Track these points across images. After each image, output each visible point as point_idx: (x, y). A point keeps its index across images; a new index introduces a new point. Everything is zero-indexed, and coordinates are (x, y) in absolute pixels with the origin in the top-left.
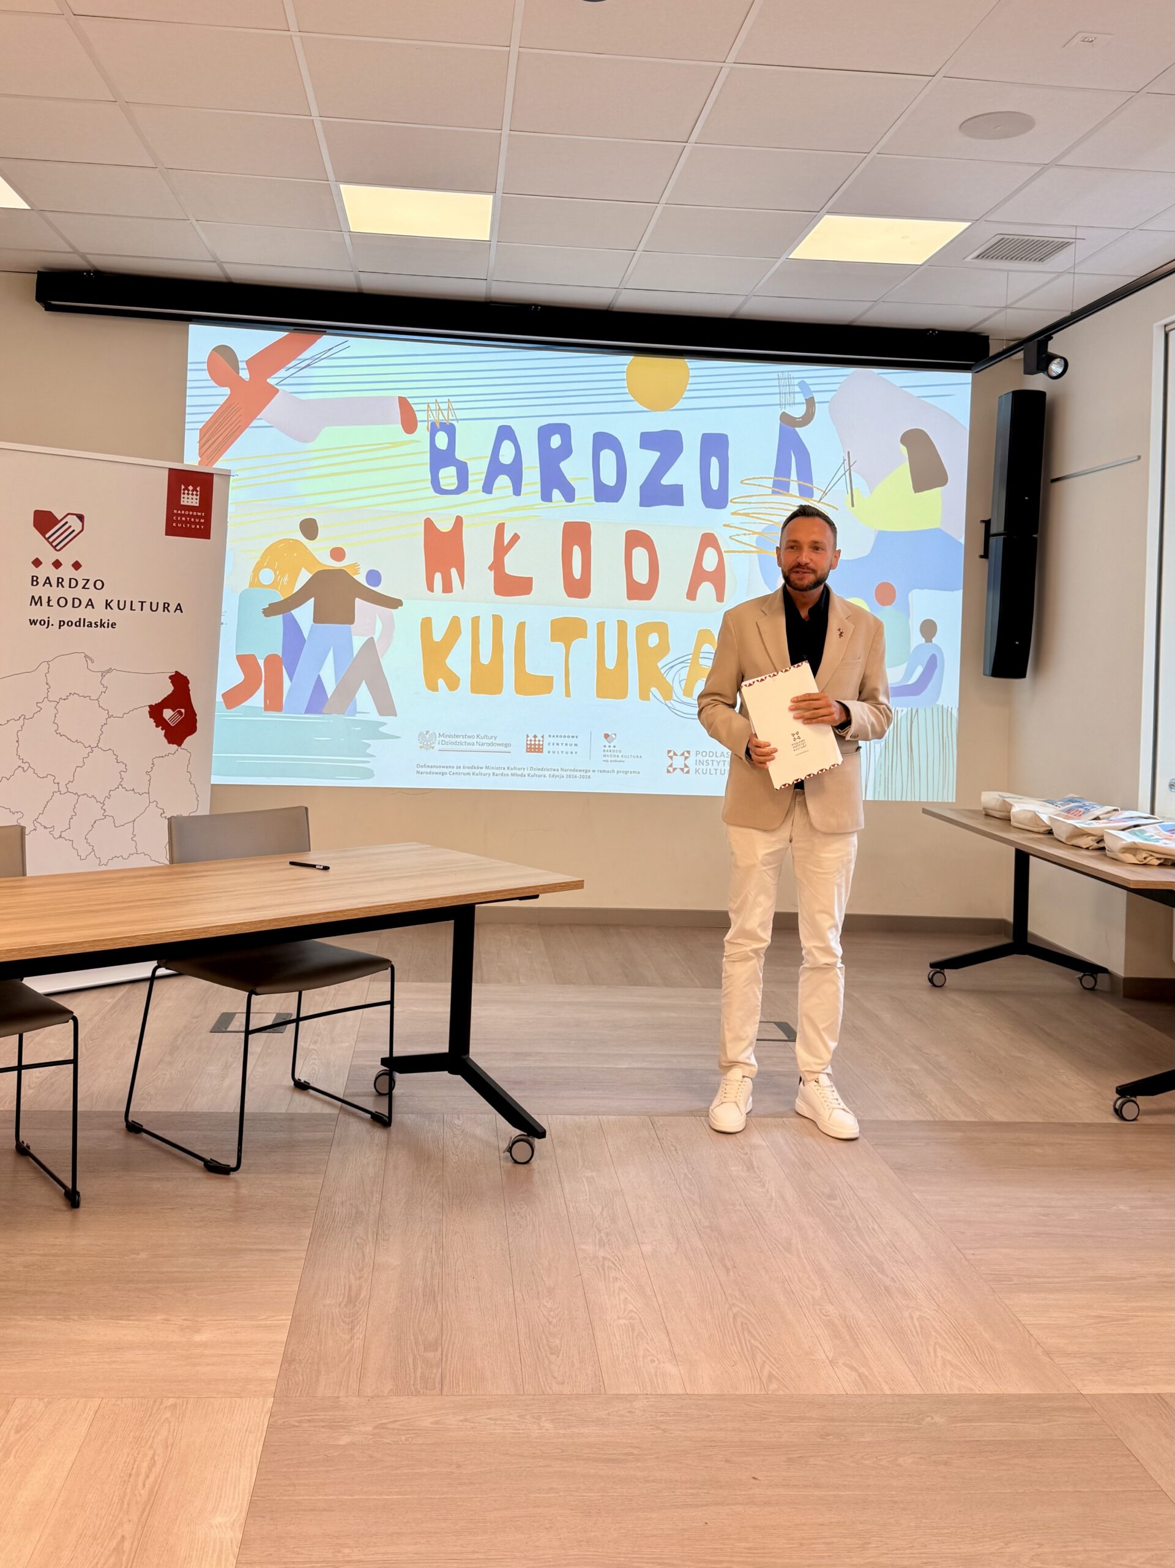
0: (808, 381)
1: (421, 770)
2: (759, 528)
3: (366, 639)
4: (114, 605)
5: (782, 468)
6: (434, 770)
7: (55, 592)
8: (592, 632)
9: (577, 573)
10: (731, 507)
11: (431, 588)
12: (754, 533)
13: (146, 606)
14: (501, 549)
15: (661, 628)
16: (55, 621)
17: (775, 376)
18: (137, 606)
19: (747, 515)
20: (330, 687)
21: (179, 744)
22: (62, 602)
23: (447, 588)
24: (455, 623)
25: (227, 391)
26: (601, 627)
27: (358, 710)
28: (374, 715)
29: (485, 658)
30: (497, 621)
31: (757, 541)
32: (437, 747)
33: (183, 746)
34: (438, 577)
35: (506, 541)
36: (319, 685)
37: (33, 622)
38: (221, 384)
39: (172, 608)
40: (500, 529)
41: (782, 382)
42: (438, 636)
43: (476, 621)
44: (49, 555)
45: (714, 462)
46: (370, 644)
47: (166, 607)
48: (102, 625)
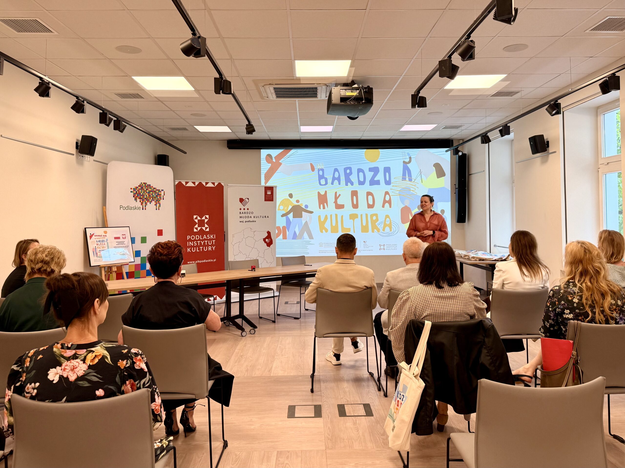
0: (409, 153)
1: (320, 252)
2: (399, 189)
3: (305, 221)
4: (255, 217)
5: (404, 174)
6: (323, 252)
7: (244, 215)
8: (359, 216)
9: (355, 203)
10: (392, 185)
11: (320, 208)
12: (398, 191)
13: (261, 217)
14: (336, 198)
15: (376, 215)
16: (244, 221)
17: (401, 152)
18: (260, 217)
19: (396, 186)
20: (298, 233)
21: (269, 246)
22: (246, 217)
23: (324, 208)
24: (326, 216)
25: (270, 165)
26: (361, 215)
27: (305, 238)
28: (308, 239)
29: (334, 224)
30: (336, 215)
31: (399, 193)
32: (323, 246)
33: (270, 247)
34: (322, 206)
35: (337, 196)
36: (295, 233)
37: (240, 222)
38: (269, 163)
39: (267, 217)
40: (336, 193)
41: (403, 153)
42: (322, 219)
43: (331, 216)
44: (242, 207)
45: (387, 174)
46: (306, 222)
47: (265, 217)
48: (253, 222)
